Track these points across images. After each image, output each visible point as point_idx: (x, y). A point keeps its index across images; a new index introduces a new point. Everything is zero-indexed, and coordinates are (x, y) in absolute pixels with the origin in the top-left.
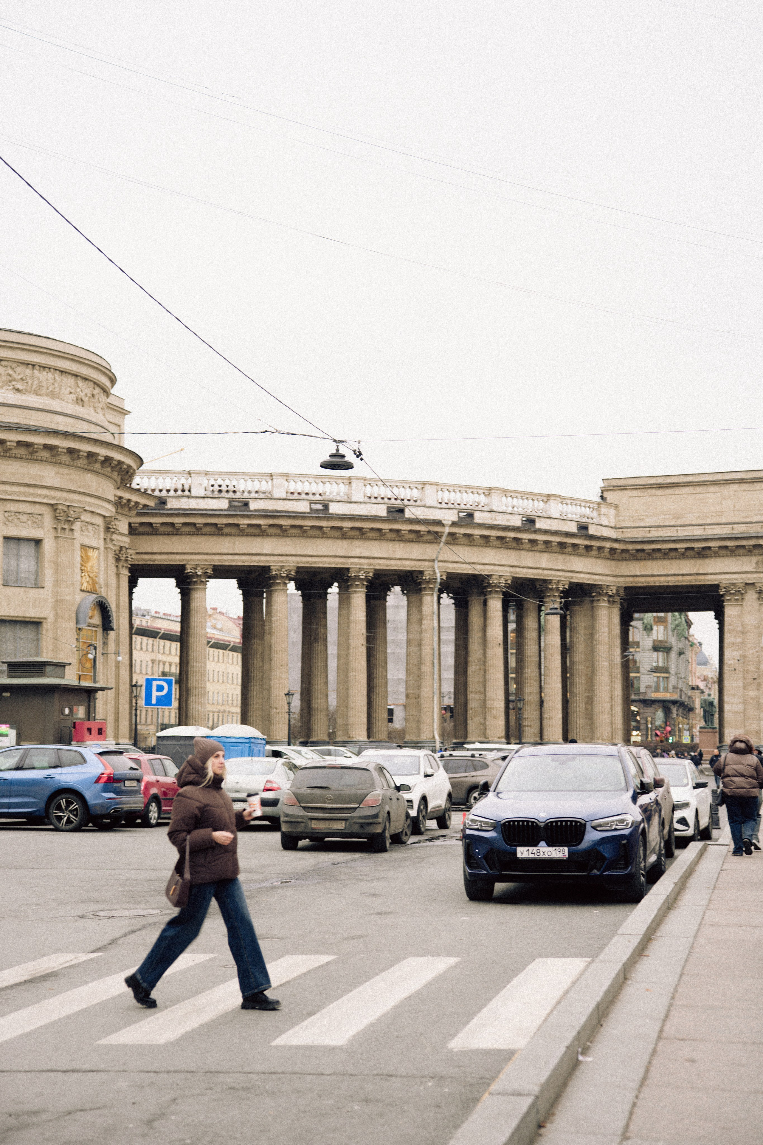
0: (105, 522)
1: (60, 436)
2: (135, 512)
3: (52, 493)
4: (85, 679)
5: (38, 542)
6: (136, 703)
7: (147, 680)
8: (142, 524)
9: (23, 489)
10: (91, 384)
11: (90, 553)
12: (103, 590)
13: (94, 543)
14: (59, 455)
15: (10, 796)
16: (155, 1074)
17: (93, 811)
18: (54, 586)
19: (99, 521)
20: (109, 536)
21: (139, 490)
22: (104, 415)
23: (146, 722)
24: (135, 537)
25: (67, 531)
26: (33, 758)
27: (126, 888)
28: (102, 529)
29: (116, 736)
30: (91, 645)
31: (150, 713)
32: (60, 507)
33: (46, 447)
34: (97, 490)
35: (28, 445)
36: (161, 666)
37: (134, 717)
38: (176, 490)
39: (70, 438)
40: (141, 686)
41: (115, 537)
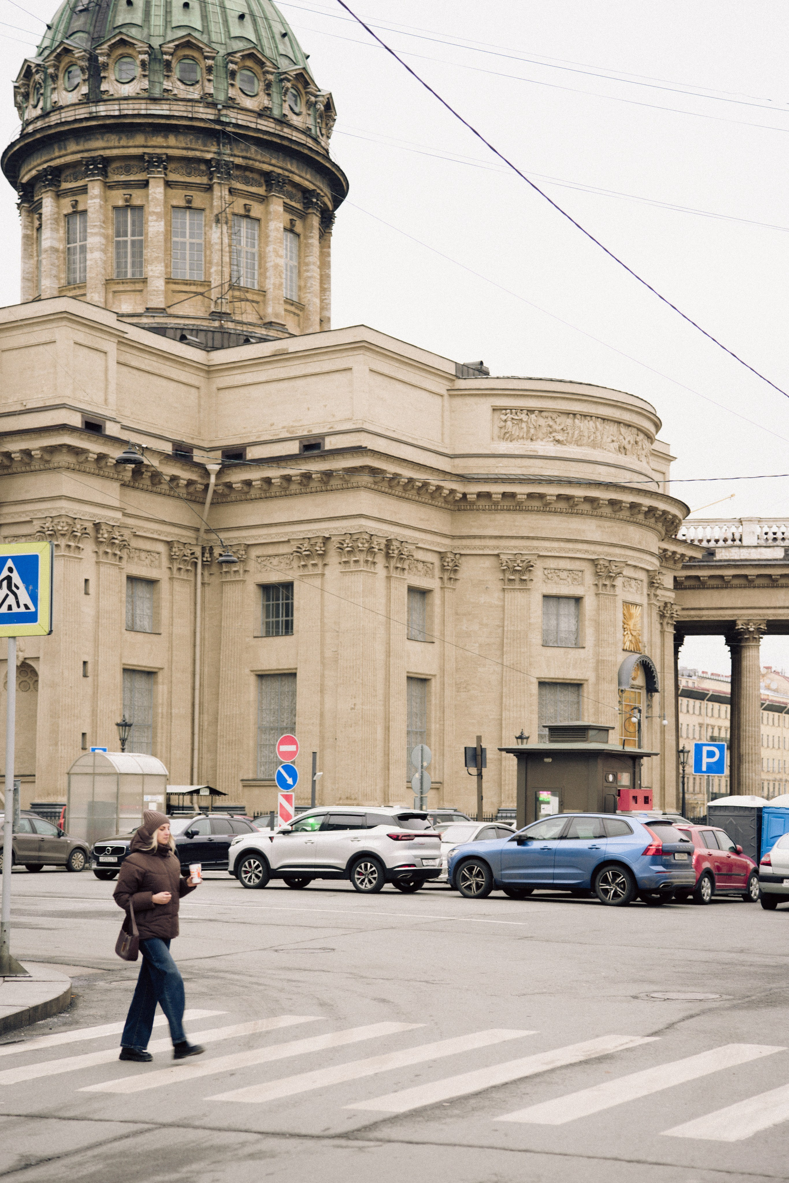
0: (649, 576)
1: (602, 487)
2: (681, 565)
3: (592, 548)
4: (629, 745)
5: (578, 600)
6: (684, 771)
7: (696, 745)
8: (688, 578)
9: (562, 545)
10: (635, 431)
11: (634, 610)
12: (646, 649)
13: (637, 599)
14: (600, 507)
15: (554, 867)
16: (728, 1175)
17: (641, 884)
18: (595, 646)
19: (643, 576)
20: (653, 591)
21: (685, 542)
22: (648, 463)
23: (694, 790)
24: (680, 592)
25: (608, 588)
26: (578, 828)
27: (680, 970)
28: (645, 584)
29: (663, 806)
30: (635, 708)
31: (698, 781)
32: (601, 562)
33: (588, 500)
34: (640, 543)
35: (568, 498)
36: (710, 730)
37: (681, 785)
38: (725, 540)
39: (611, 488)
40: (689, 752)
41: (659, 592)
